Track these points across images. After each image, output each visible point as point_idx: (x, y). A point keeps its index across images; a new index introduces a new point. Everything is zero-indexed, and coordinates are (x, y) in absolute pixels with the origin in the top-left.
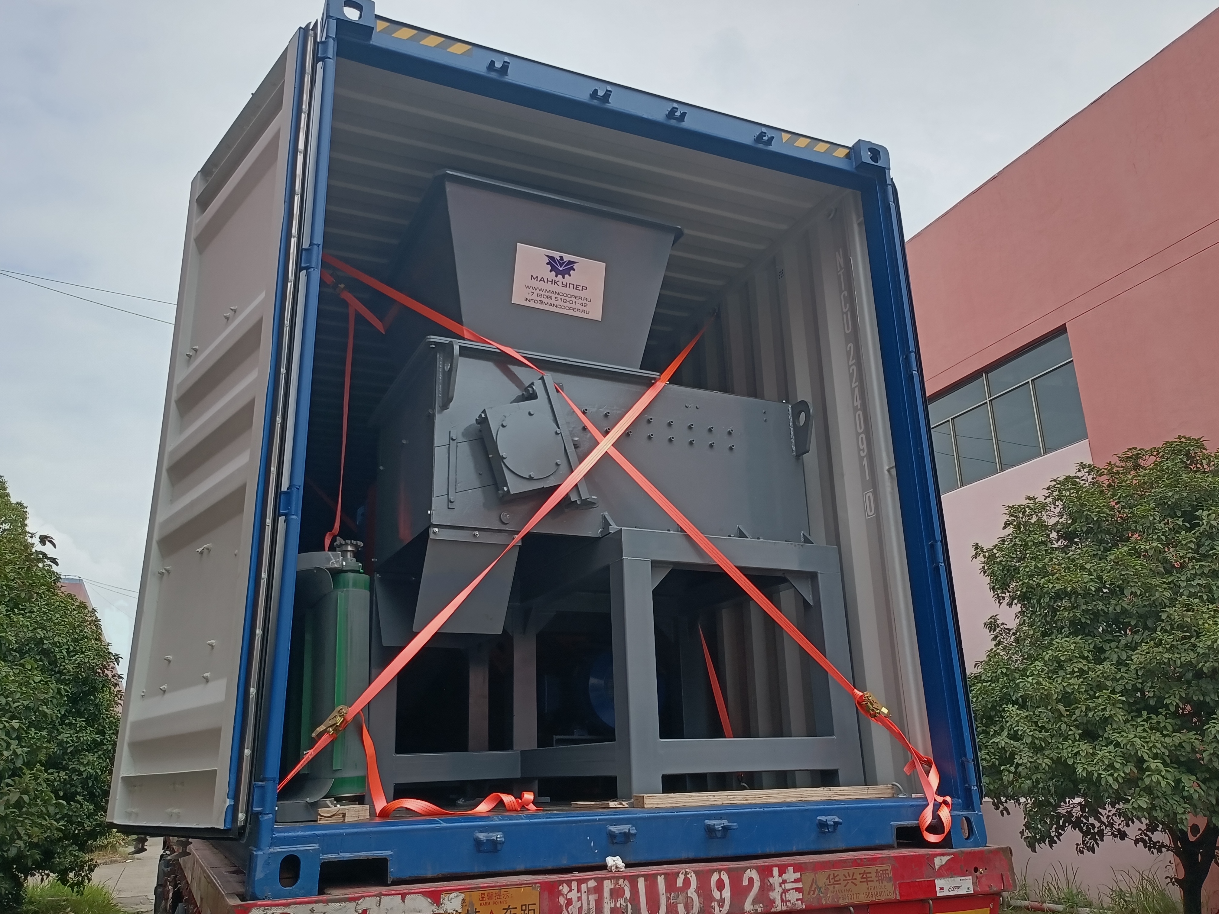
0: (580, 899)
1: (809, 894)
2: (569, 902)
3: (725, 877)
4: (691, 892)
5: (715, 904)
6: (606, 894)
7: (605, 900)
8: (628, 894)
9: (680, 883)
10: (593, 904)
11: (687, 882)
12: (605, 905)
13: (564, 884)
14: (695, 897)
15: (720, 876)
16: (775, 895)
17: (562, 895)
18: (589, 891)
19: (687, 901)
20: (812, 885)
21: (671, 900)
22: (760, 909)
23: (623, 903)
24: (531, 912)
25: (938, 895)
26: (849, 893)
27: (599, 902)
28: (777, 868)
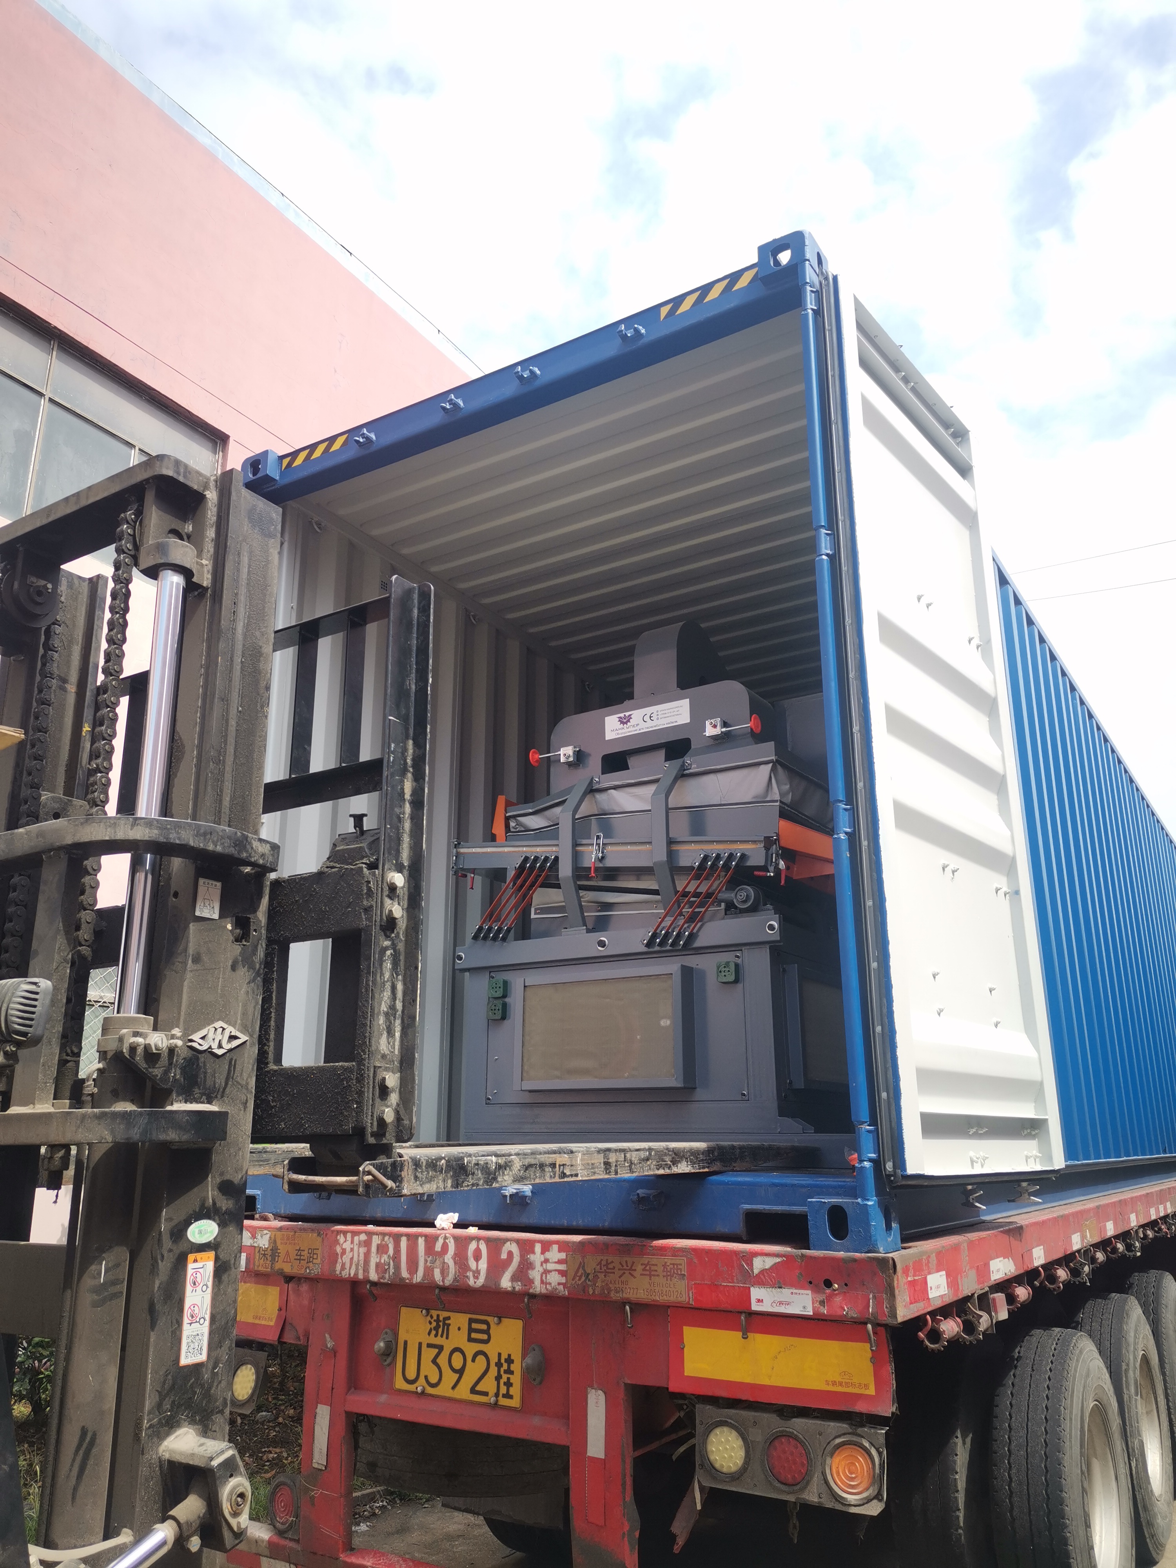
0: (352, 1250)
1: (573, 1280)
2: (344, 1252)
3: (483, 1247)
4: (449, 1258)
5: (470, 1274)
6: (374, 1249)
7: (372, 1255)
8: (391, 1252)
11: (445, 1247)
12: (372, 1259)
13: (342, 1235)
14: (451, 1263)
15: (478, 1246)
16: (535, 1274)
17: (339, 1244)
18: (360, 1244)
19: (443, 1267)
20: (579, 1268)
21: (428, 1264)
22: (518, 1287)
23: (386, 1260)
24: (315, 1256)
25: (753, 1309)
26: (625, 1286)
27: (367, 1255)
28: (540, 1245)
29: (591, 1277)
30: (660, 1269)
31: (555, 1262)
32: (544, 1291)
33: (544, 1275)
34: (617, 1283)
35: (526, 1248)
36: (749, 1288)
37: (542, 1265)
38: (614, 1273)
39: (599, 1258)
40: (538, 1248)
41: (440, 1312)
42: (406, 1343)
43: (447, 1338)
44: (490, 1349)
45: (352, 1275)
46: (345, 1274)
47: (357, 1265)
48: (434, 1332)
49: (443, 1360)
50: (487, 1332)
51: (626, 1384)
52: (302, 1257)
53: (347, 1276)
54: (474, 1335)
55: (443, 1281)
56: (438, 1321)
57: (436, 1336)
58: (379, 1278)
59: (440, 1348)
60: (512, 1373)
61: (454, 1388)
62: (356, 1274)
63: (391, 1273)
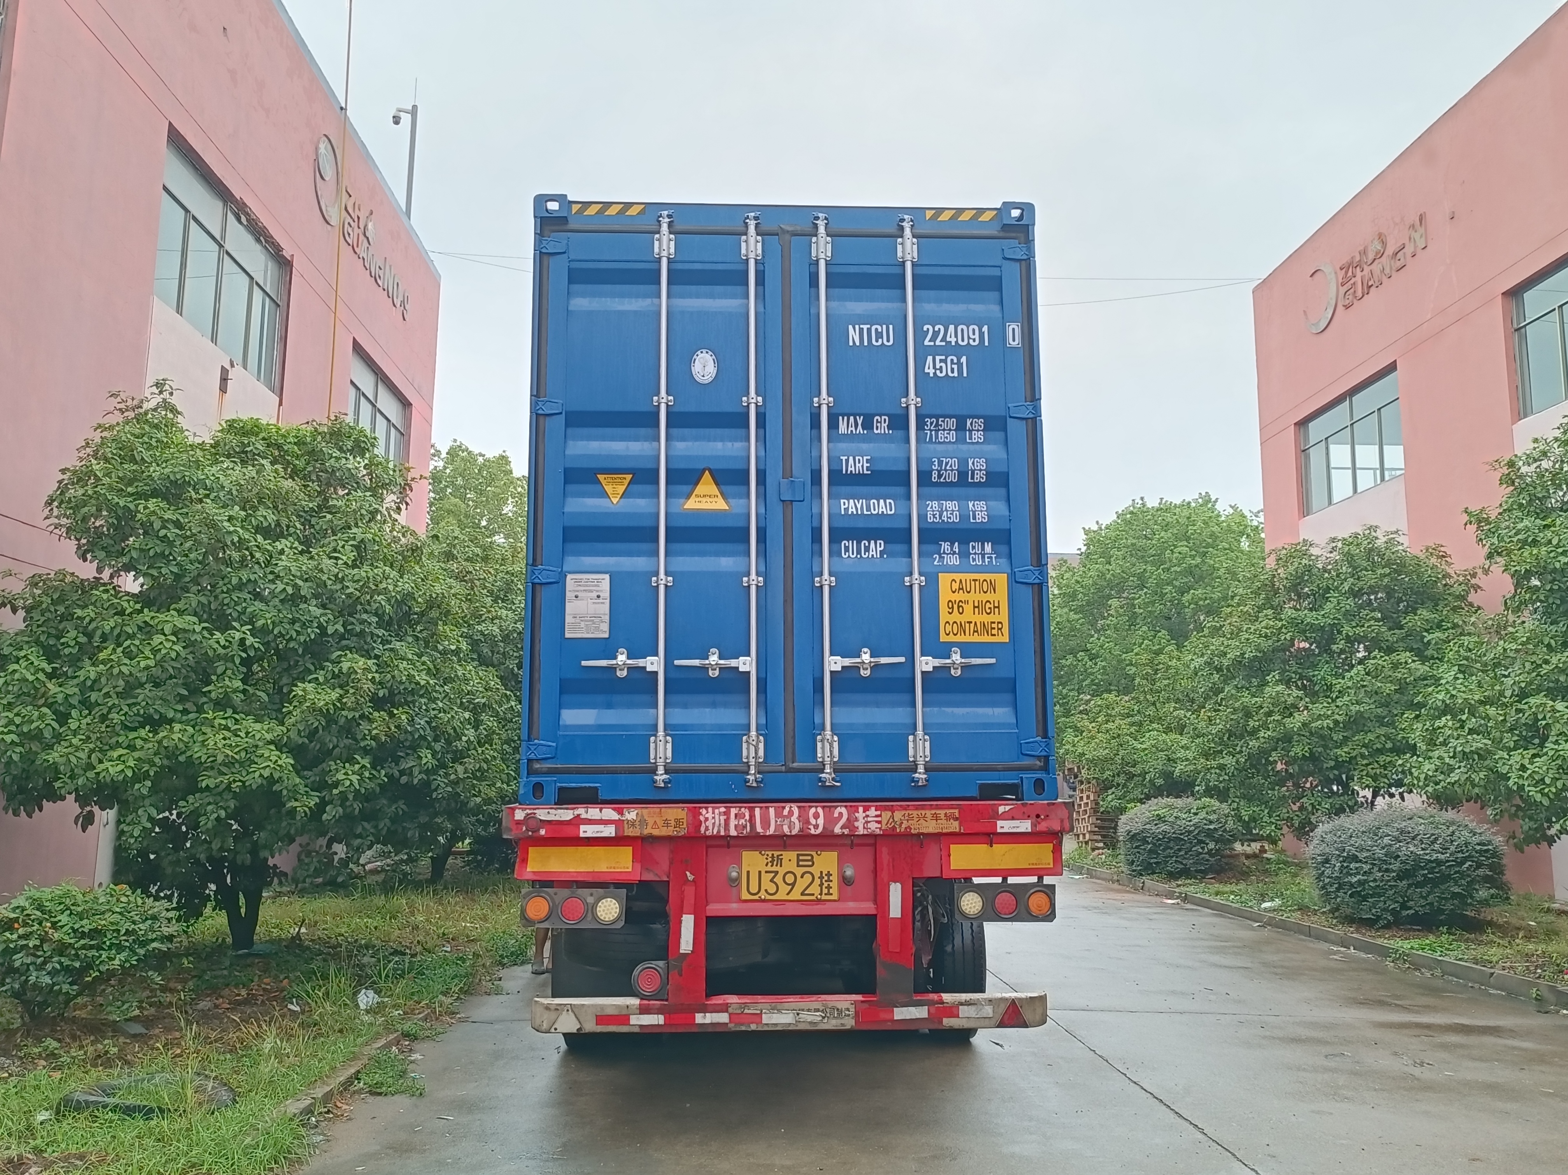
0: (713, 818)
1: (886, 825)
2: (707, 819)
3: (820, 810)
4: (794, 819)
5: (811, 827)
6: (732, 816)
8: (747, 817)
9: (786, 812)
10: (723, 822)
11: (791, 813)
12: (731, 822)
13: (704, 810)
14: (797, 822)
15: (816, 811)
16: (860, 824)
17: (702, 815)
18: (720, 815)
19: (790, 824)
21: (778, 823)
22: (846, 831)
23: (744, 823)
24: (681, 824)
25: (998, 831)
26: (920, 826)
27: (727, 822)
28: (862, 808)
29: (897, 823)
30: (942, 816)
31: (873, 817)
32: (866, 833)
33: (866, 824)
34: (915, 824)
35: (852, 811)
36: (996, 822)
37: (863, 819)
38: (913, 820)
41: (774, 852)
42: (748, 872)
43: (781, 866)
44: (814, 870)
45: (715, 834)
47: (719, 827)
48: (770, 864)
49: (778, 879)
50: (812, 860)
51: (914, 877)
52: (669, 825)
53: (710, 834)
54: (801, 863)
55: (790, 832)
56: (773, 857)
57: (772, 866)
58: (737, 833)
59: (777, 873)
60: (831, 881)
61: (788, 894)
62: (719, 831)
63: (748, 830)
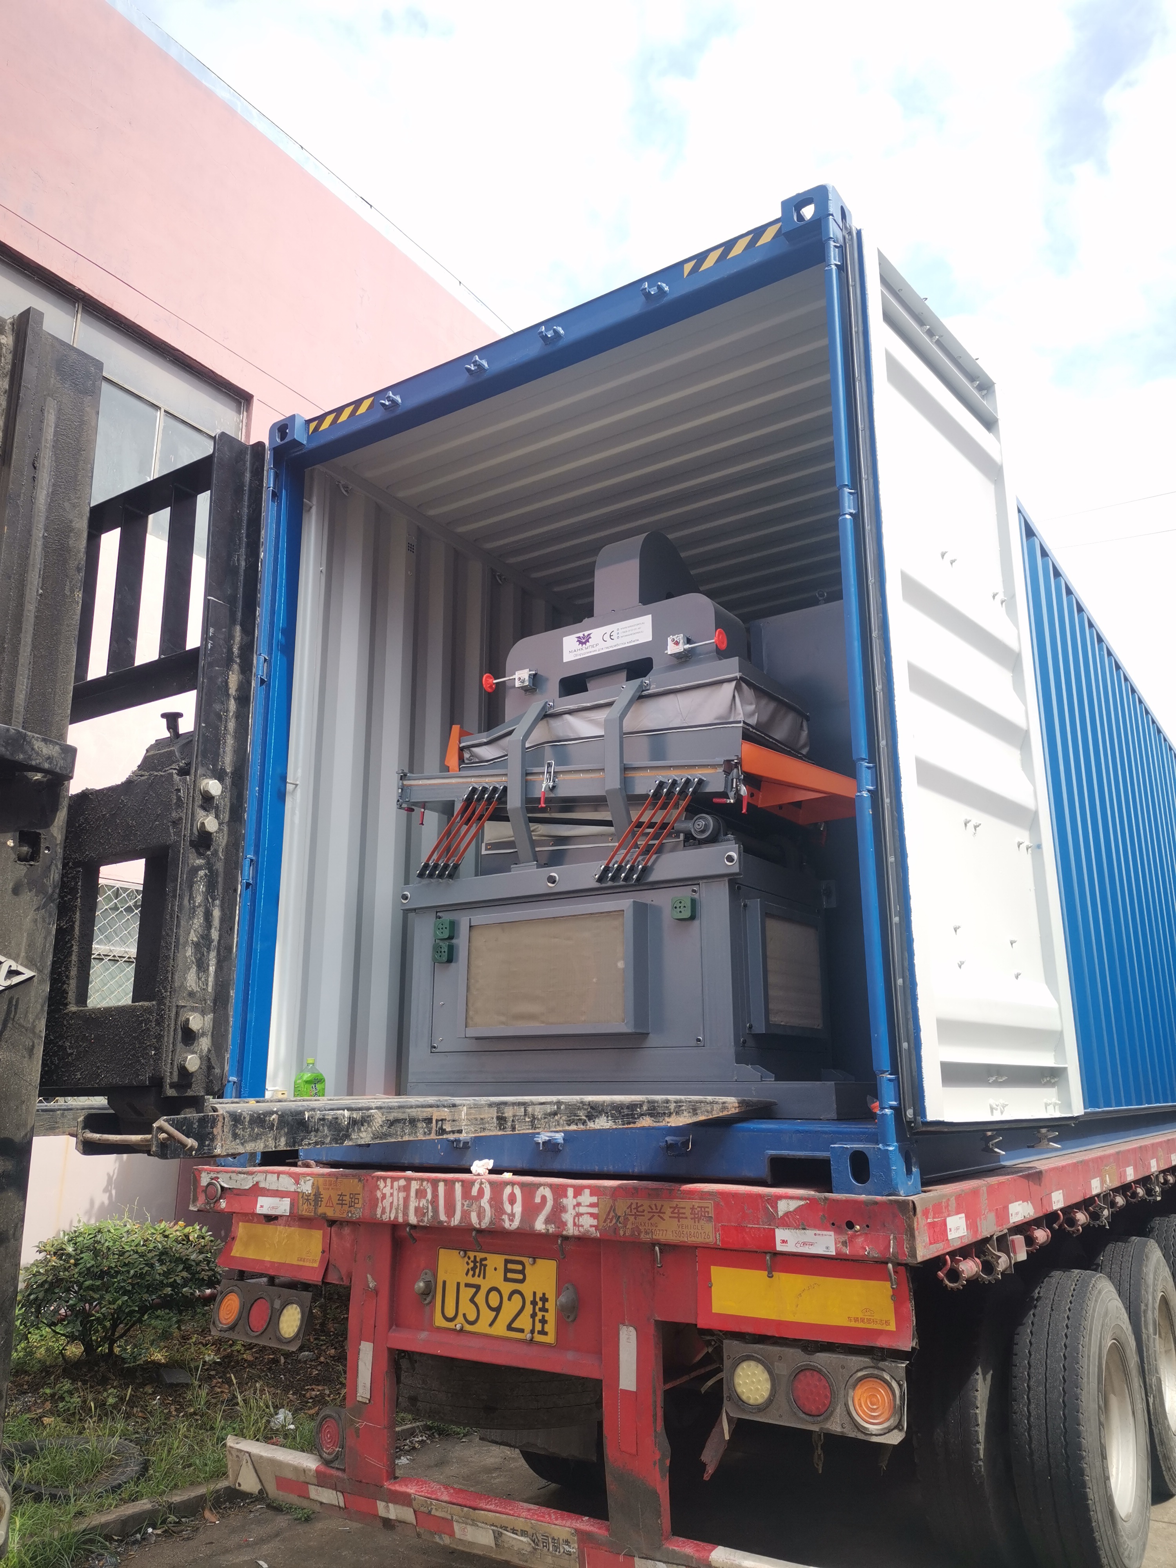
0: (392, 1195)
2: (384, 1197)
3: (518, 1191)
4: (485, 1202)
5: (505, 1217)
6: (413, 1193)
7: (412, 1199)
8: (429, 1196)
10: (401, 1202)
11: (481, 1192)
12: (411, 1203)
13: (382, 1180)
14: (487, 1207)
15: (513, 1190)
16: (568, 1217)
17: (379, 1189)
19: (479, 1210)
20: (609, 1212)
21: (465, 1208)
22: (552, 1229)
23: (425, 1204)
24: (356, 1201)
25: (778, 1249)
26: (654, 1228)
27: (406, 1200)
28: (572, 1189)
29: (621, 1219)
30: (688, 1212)
31: (587, 1206)
32: (576, 1233)
33: (577, 1218)
34: (647, 1225)
35: (559, 1192)
36: (774, 1230)
37: (574, 1208)
38: (644, 1216)
39: (629, 1202)
40: (570, 1192)
41: (476, 1254)
42: (444, 1283)
43: (484, 1278)
44: (527, 1289)
45: (392, 1219)
46: (385, 1218)
47: (397, 1209)
48: (471, 1273)
49: (480, 1299)
50: (522, 1272)
51: (656, 1321)
52: (344, 1202)
53: (388, 1220)
54: (510, 1275)
55: (480, 1224)
56: (475, 1261)
57: (473, 1276)
58: (418, 1221)
59: (478, 1288)
60: (547, 1311)
61: (491, 1325)
62: (396, 1217)
63: (430, 1217)
